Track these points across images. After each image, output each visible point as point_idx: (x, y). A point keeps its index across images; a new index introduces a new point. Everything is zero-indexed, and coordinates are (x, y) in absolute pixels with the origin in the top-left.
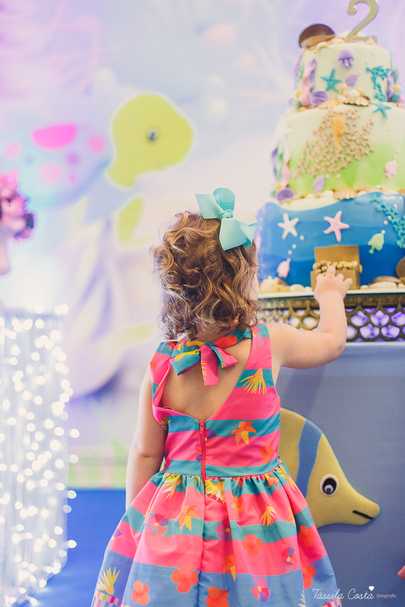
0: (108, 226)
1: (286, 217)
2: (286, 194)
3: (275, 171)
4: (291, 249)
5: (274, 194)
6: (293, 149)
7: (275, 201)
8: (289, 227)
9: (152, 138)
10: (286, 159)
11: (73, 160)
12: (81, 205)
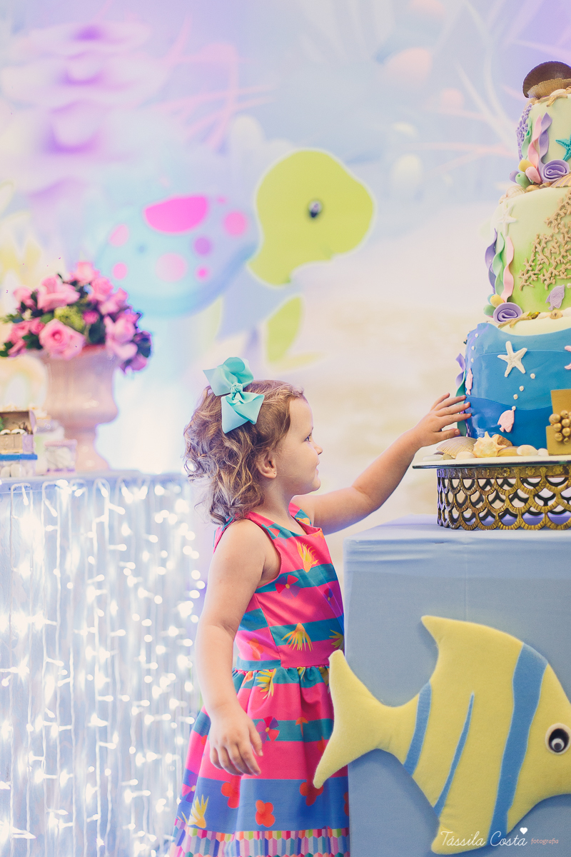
0: (254, 338)
1: (509, 346)
2: (508, 311)
3: (492, 277)
4: (518, 391)
5: (490, 311)
6: (519, 246)
7: (493, 321)
8: (513, 360)
9: (314, 215)
10: (508, 260)
11: (203, 247)
12: (215, 311)
